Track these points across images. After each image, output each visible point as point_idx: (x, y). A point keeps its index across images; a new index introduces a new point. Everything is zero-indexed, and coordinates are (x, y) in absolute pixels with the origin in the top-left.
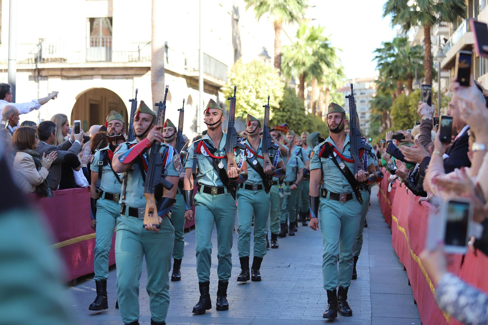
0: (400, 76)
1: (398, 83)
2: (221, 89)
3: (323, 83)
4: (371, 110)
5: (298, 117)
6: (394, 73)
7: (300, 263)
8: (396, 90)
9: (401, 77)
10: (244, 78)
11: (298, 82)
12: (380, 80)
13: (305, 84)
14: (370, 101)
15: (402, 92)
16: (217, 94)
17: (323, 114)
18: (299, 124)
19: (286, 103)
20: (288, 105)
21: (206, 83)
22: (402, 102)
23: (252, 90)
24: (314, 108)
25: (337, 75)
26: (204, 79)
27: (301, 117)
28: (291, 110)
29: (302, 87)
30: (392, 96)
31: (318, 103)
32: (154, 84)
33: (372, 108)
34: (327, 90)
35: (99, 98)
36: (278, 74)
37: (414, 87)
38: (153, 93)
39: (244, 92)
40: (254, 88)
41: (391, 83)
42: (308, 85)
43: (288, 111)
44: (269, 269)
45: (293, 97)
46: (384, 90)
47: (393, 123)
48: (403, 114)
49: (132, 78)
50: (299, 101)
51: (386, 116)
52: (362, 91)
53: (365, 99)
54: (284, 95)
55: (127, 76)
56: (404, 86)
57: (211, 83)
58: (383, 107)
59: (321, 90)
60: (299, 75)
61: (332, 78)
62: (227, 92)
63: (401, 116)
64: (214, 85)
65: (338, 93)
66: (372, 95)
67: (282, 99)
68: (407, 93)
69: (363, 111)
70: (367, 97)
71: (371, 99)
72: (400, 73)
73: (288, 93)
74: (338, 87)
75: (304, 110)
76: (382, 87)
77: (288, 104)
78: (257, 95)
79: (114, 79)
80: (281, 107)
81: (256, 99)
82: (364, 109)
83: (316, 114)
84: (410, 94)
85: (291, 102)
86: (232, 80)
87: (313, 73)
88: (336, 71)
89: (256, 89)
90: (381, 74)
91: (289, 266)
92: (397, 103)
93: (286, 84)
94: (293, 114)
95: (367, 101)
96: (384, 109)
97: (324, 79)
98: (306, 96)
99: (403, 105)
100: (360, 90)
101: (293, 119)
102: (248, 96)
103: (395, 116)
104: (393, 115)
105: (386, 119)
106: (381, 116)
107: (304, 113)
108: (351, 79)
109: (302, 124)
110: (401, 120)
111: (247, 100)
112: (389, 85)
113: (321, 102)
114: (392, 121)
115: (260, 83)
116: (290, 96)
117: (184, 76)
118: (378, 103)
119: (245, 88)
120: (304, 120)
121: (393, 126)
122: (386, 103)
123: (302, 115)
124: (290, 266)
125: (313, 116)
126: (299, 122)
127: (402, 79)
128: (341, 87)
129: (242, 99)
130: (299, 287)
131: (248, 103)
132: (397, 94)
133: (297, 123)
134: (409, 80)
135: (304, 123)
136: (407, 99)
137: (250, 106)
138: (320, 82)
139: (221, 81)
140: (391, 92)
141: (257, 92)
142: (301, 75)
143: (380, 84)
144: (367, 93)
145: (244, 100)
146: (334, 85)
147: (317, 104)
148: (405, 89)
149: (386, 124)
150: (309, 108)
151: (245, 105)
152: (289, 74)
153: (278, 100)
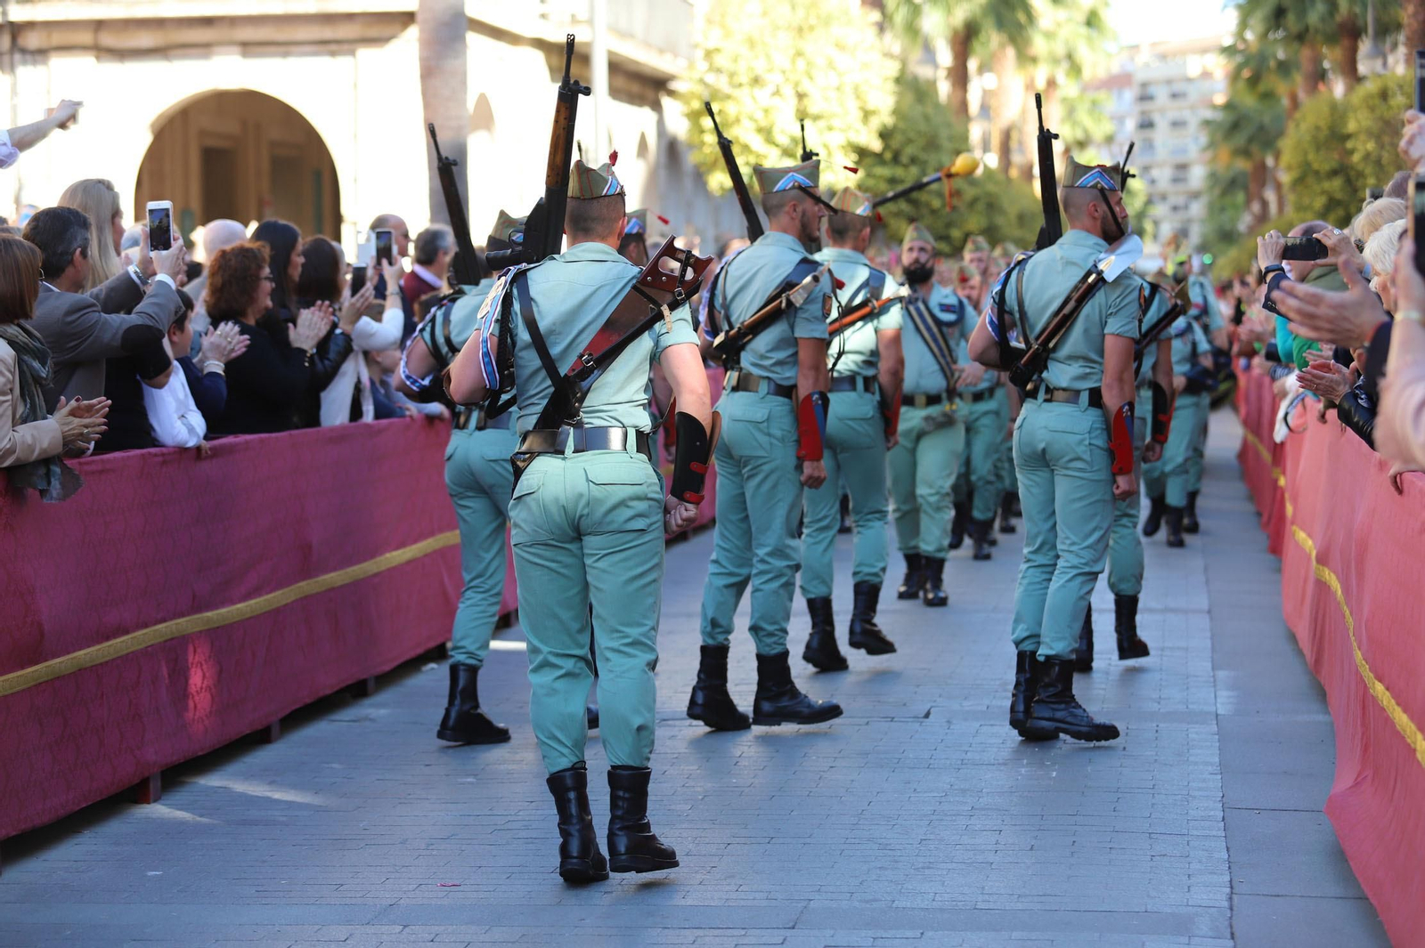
0: (1311, 30)
1: (1305, 53)
2: (673, 85)
3: (1034, 60)
4: (1209, 155)
6: (1291, 18)
7: (966, 703)
8: (1299, 79)
9: (1317, 31)
10: (752, 44)
11: (945, 57)
12: (1241, 46)
13: (972, 64)
14: (1207, 123)
15: (1321, 87)
16: (656, 106)
18: (953, 208)
19: (903, 132)
20: (910, 141)
21: (617, 67)
22: (1322, 123)
23: (782, 91)
24: (1005, 150)
25: (1084, 30)
26: (610, 53)
28: (923, 156)
29: (960, 76)
30: (1285, 102)
31: (1021, 131)
32: (429, 72)
33: (1212, 145)
34: (1051, 83)
35: (231, 127)
36: (873, 31)
37: (1362, 68)
38: (427, 106)
39: (754, 98)
40: (787, 80)
41: (1281, 54)
42: (982, 69)
43: (914, 160)
44: (857, 728)
45: (930, 111)
46: (1254, 81)
47: (1291, 198)
48: (1326, 167)
49: (352, 53)
50: (949, 125)
51: (1261, 175)
52: (1177, 87)
53: (1186, 115)
54: (898, 103)
55: (333, 47)
56: (1326, 65)
57: (632, 67)
58: (1250, 140)
59: (1029, 86)
60: (949, 34)
61: (1065, 42)
62: (693, 95)
63: (1317, 173)
64: (646, 71)
65: (1091, 95)
66: (1212, 101)
67: (890, 120)
68: (1338, 88)
69: (1181, 159)
70: (1193, 108)
71: (1209, 114)
72: (1314, 16)
73: (909, 98)
74: (1087, 74)
76: (1246, 73)
77: (912, 135)
78: (802, 108)
79: (285, 55)
80: (886, 147)
81: (798, 119)
82: (1184, 151)
83: (1014, 173)
84: (1349, 90)
85: (923, 127)
86: (708, 54)
87: (1001, 24)
88: (1081, 16)
89: (797, 84)
90: (1243, 24)
91: (927, 715)
92: (1304, 127)
93: (904, 63)
95: (1193, 122)
96: (1255, 148)
97: (1039, 45)
98: (973, 108)
99: (1326, 132)
100: (1169, 82)
102: (766, 111)
103: (1294, 174)
104: (1289, 168)
105: (1262, 184)
106: (1245, 173)
108: (1134, 44)
109: (963, 208)
110: (1317, 188)
111: (763, 123)
112: (1272, 64)
113: (1031, 128)
114: (1286, 189)
115: (809, 63)
116: (919, 108)
117: (540, 44)
118: (1235, 126)
119: (756, 81)
120: (970, 192)
121: (1290, 211)
122: (1261, 128)
124: (931, 716)
125: (1001, 177)
126: (953, 202)
127: (1319, 38)
128: (1101, 73)
129: (745, 121)
130: (964, 791)
131: (767, 133)
132: (1302, 95)
133: (947, 205)
134: (1346, 42)
135: (973, 203)
136: (1338, 113)
137: (777, 146)
138: (1026, 58)
139: (668, 57)
140: (1282, 88)
141: (801, 96)
142: (955, 32)
143: (1239, 59)
144: (1194, 93)
145: (753, 126)
146: (1075, 69)
147: (1015, 136)
148: (1331, 75)
149: (1265, 204)
150: (986, 148)
152: (912, 30)
153: (876, 123)
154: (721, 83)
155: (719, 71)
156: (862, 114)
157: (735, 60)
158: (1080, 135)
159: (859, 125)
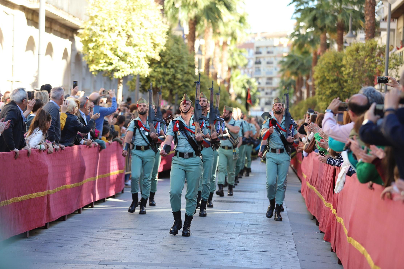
0: (326, 27)
1: (322, 36)
2: (78, 31)
3: (219, 34)
4: (281, 74)
5: (186, 77)
6: (319, 22)
8: (318, 47)
9: (328, 27)
13: (197, 34)
14: (282, 62)
16: (72, 39)
17: (218, 76)
18: (186, 86)
19: (169, 55)
20: (172, 58)
22: (331, 62)
23: (121, 34)
24: (207, 66)
25: (239, 24)
27: (190, 77)
28: (177, 65)
29: (192, 37)
30: (313, 55)
31: (213, 61)
33: (282, 70)
34: (225, 44)
36: (159, 12)
39: (110, 36)
40: (124, 30)
41: (312, 37)
42: (200, 36)
43: (172, 67)
45: (180, 47)
46: (301, 47)
48: (332, 78)
50: (187, 54)
51: (301, 83)
52: (270, 49)
53: (273, 59)
54: (167, 42)
57: (63, 22)
58: (298, 69)
59: (217, 44)
60: (189, 20)
61: (231, 28)
62: (86, 34)
63: (328, 80)
64: (68, 24)
65: (239, 49)
66: (282, 54)
67: (164, 49)
69: (270, 76)
70: (275, 57)
71: (282, 59)
72: (328, 22)
73: (172, 42)
74: (238, 40)
75: (194, 67)
77: (173, 56)
78: (129, 41)
80: (162, 59)
81: (127, 46)
82: (271, 73)
83: (210, 76)
85: (177, 53)
88: (238, 19)
89: (127, 32)
93: (170, 28)
94: (179, 71)
95: (275, 62)
96: (299, 72)
97: (221, 28)
98: (196, 50)
99: (332, 65)
100: (267, 47)
101: (178, 79)
102: (115, 42)
106: (294, 81)
107: (194, 72)
109: (191, 87)
110: (328, 86)
111: (113, 46)
113: (217, 60)
115: (133, 23)
116: (176, 46)
118: (293, 63)
120: (193, 81)
122: (302, 65)
123: (191, 74)
125: (205, 76)
126: (186, 83)
129: (106, 45)
131: (114, 51)
132: (319, 53)
133: (184, 85)
135: (194, 85)
137: (118, 56)
138: (216, 33)
140: (311, 50)
141: (129, 37)
142: (191, 20)
143: (296, 38)
144: (276, 51)
146: (234, 38)
147: (211, 62)
149: (301, 93)
150: (200, 65)
151: (110, 54)
152: (174, 18)
153: (158, 50)
154: (97, 29)
155: (97, 25)
156: (152, 45)
157: (103, 20)
158: (234, 64)
159: (151, 50)
